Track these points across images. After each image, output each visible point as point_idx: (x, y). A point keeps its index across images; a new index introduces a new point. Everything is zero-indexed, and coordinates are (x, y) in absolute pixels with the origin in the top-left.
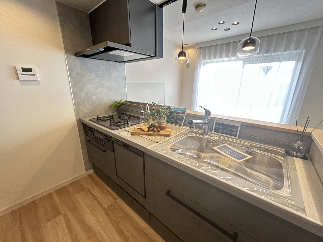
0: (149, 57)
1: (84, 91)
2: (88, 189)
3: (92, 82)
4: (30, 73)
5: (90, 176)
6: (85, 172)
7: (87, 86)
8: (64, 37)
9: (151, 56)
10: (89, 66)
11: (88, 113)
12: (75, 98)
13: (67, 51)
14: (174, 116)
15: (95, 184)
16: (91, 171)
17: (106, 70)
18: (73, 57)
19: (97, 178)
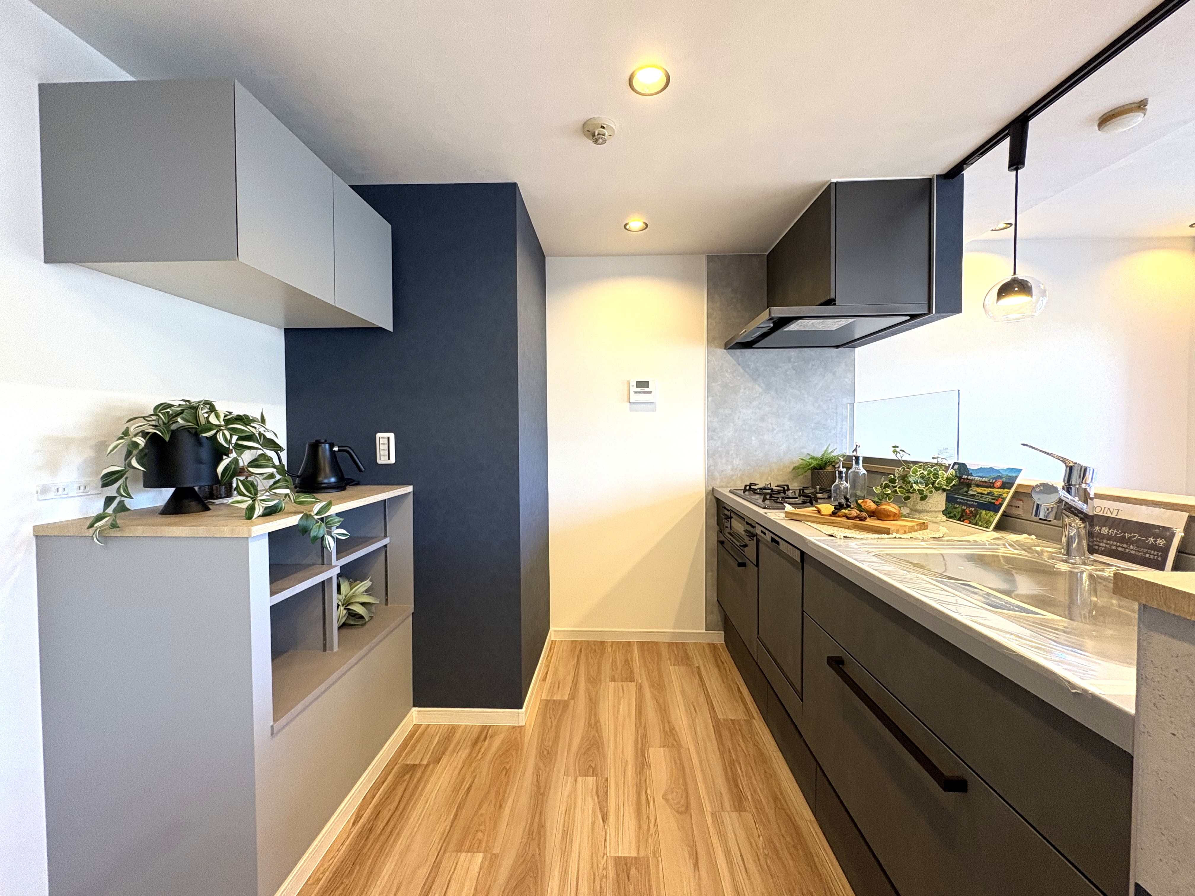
0: (908, 318)
1: (732, 425)
2: (698, 667)
3: (755, 403)
4: (646, 390)
5: (713, 647)
6: (704, 631)
7: (740, 412)
8: (709, 316)
9: (913, 317)
10: (752, 366)
11: (734, 478)
12: (710, 438)
13: (711, 340)
14: (974, 495)
15: (718, 666)
16: (718, 637)
17: (794, 372)
18: (721, 352)
19: (726, 656)
